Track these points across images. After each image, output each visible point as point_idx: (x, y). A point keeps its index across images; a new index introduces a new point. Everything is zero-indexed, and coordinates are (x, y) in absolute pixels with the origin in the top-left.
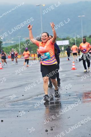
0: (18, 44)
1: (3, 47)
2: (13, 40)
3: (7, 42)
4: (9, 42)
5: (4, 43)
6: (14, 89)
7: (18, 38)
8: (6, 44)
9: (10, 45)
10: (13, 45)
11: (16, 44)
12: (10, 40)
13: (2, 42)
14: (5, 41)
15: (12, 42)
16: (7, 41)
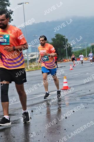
0: (85, 49)
1: (72, 52)
2: (80, 45)
3: (76, 48)
4: (77, 47)
5: (73, 48)
6: (82, 85)
7: (85, 44)
8: (75, 49)
9: (78, 50)
10: (81, 50)
11: (83, 49)
12: (78, 46)
13: (72, 48)
14: (74, 47)
15: (80, 48)
16: (76, 46)
